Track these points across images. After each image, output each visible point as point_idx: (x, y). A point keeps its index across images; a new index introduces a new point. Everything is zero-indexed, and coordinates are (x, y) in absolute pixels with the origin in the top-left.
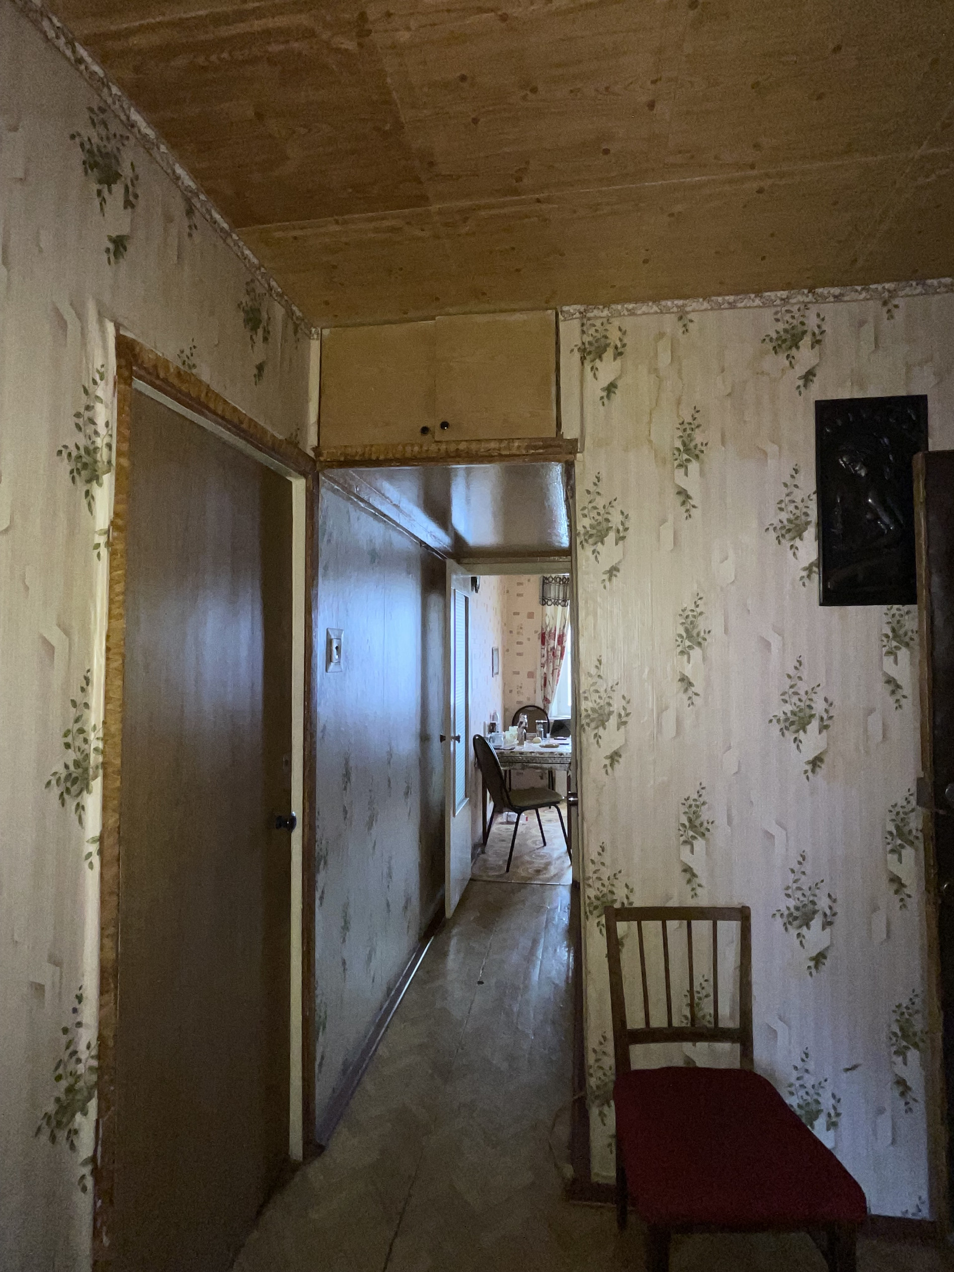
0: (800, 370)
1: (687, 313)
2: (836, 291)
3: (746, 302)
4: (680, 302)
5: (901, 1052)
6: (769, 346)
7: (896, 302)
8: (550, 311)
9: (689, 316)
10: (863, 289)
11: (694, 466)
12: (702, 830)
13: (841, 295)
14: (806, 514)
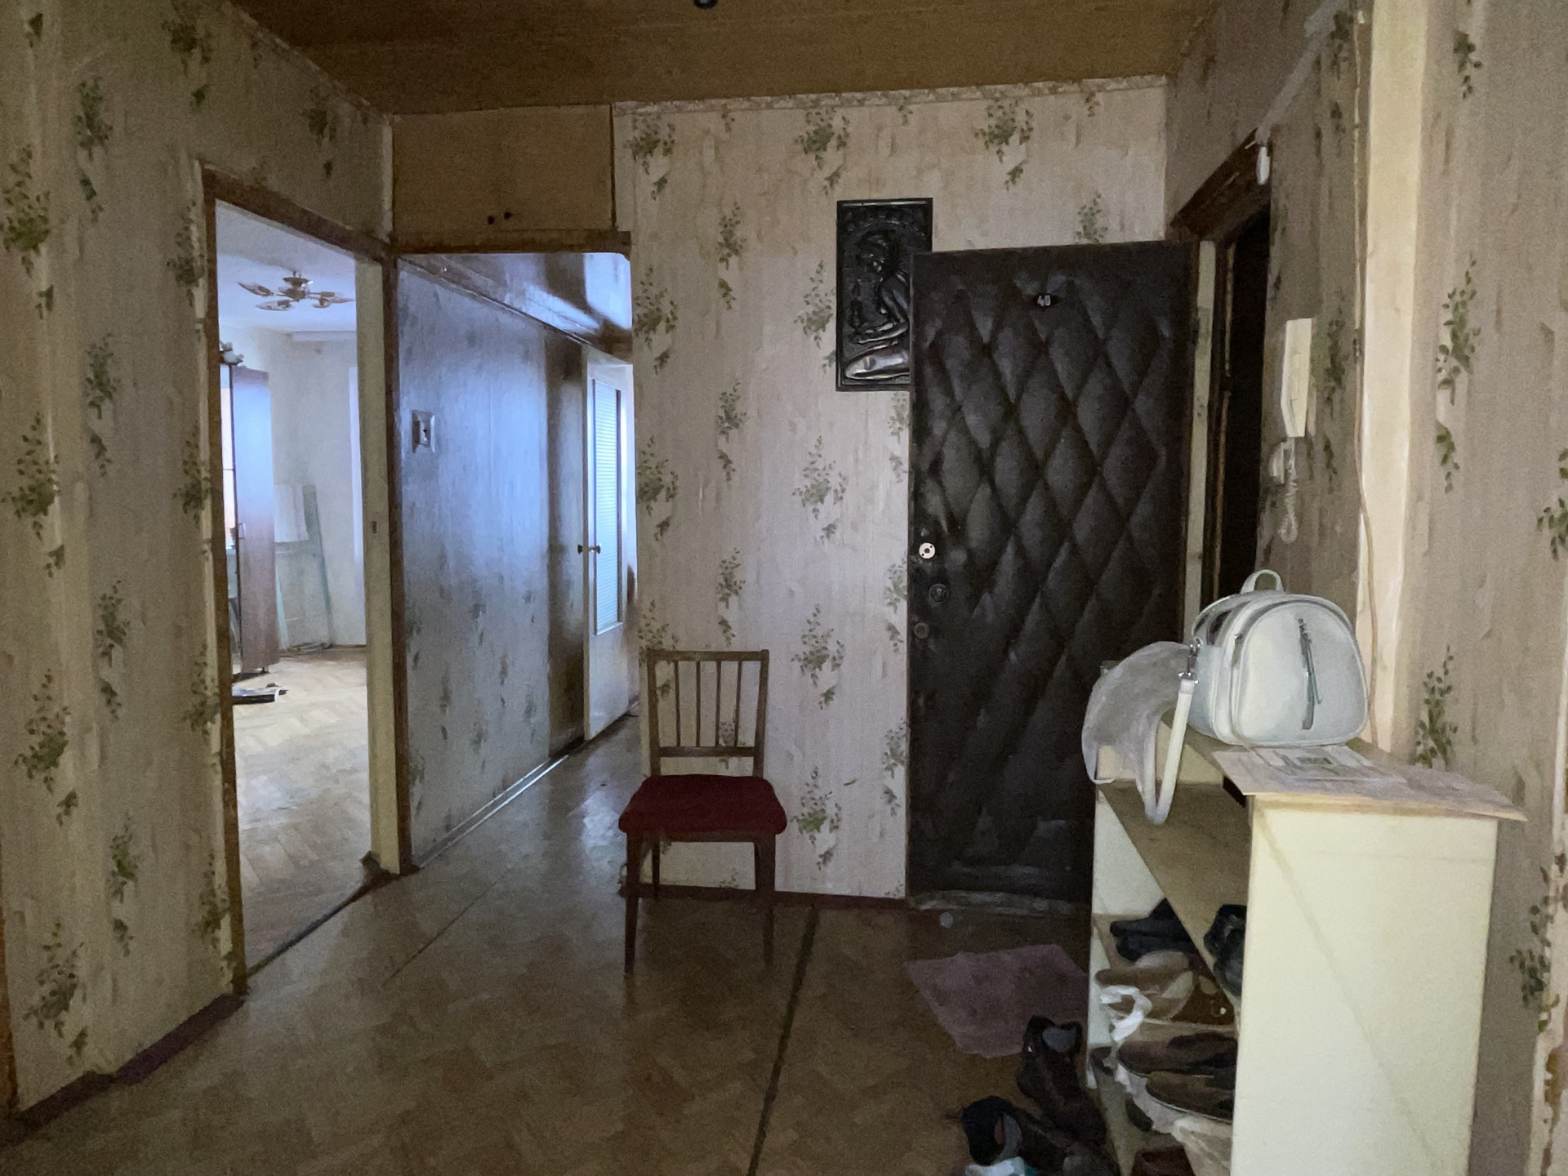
0: (827, 172)
1: (730, 111)
2: (859, 95)
3: (782, 103)
4: (723, 101)
5: (890, 768)
6: (800, 147)
7: (912, 107)
8: (603, 107)
9: (731, 115)
10: (882, 95)
11: (733, 260)
12: (736, 588)
13: (864, 99)
14: (829, 307)
